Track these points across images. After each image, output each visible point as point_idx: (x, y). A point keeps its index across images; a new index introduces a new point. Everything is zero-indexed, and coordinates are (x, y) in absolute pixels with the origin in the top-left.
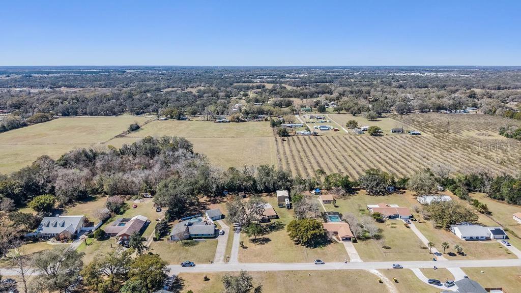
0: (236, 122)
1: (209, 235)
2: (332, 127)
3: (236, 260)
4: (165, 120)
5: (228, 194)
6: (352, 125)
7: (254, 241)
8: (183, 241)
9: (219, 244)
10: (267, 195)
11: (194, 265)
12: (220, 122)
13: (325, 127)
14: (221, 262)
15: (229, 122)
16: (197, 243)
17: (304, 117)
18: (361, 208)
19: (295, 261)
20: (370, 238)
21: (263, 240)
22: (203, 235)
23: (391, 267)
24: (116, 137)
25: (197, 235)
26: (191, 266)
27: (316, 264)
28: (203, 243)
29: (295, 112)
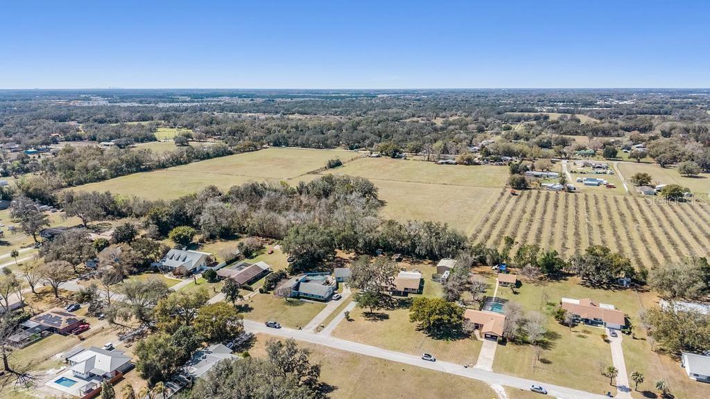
0: (465, 164)
1: (320, 296)
2: (605, 182)
3: (330, 331)
4: (377, 157)
5: (382, 254)
6: (642, 180)
7: (367, 314)
8: (288, 299)
9: (325, 309)
10: (429, 263)
11: (279, 327)
12: (442, 163)
13: (595, 180)
14: (311, 330)
15: (456, 164)
16: (303, 303)
17: (575, 164)
18: (549, 301)
19: (398, 349)
20: (529, 343)
21: (378, 317)
22: (313, 295)
23: (529, 388)
24: (309, 173)
25: (307, 294)
26: (275, 327)
27: (423, 358)
28: (309, 305)
29: (563, 156)
